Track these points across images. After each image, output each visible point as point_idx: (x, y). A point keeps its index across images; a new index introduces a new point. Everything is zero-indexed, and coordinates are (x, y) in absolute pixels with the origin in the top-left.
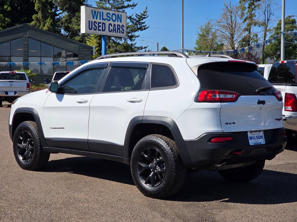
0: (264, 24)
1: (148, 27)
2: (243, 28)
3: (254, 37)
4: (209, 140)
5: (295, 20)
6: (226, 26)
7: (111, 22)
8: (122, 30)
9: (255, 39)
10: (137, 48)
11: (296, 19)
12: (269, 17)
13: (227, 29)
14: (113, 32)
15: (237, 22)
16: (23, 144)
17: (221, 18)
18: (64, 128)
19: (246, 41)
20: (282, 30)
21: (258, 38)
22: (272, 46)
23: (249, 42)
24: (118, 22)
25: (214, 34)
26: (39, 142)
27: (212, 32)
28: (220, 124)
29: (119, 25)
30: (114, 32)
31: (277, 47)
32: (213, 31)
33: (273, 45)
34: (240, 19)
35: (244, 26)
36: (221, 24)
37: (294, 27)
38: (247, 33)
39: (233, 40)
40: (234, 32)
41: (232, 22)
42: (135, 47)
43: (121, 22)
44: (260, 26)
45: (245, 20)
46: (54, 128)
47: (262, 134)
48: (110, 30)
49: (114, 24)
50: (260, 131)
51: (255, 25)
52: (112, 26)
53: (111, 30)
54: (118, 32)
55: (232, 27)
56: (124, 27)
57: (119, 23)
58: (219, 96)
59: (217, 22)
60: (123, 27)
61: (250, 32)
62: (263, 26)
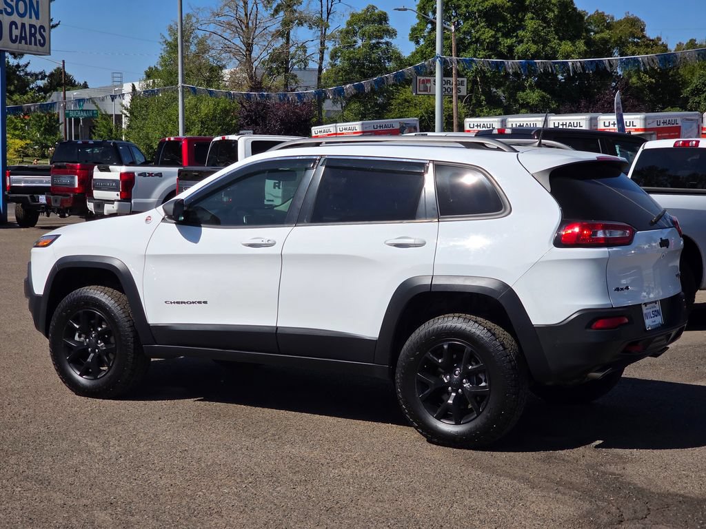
0: (320, 24)
1: (57, 25)
2: (273, 29)
3: (298, 52)
4: (589, 326)
5: (385, 14)
6: (234, 26)
7: (15, 17)
8: (40, 38)
9: (302, 57)
10: (31, 75)
11: (387, 13)
12: (329, 6)
13: (237, 32)
14: (20, 42)
15: (259, 16)
16: (77, 338)
17: (221, 4)
18: (205, 302)
19: (281, 62)
20: (438, 50)
21: (307, 55)
22: (336, 73)
23: (287, 62)
24: (31, 17)
25: (201, 42)
26: (131, 335)
27: (197, 37)
28: (607, 292)
29: (34, 26)
30: (23, 41)
31: (347, 77)
32: (200, 34)
33: (340, 71)
34: (264, 9)
35: (275, 26)
36: (222, 19)
37: (383, 30)
38: (281, 41)
39: (250, 57)
40: (253, 39)
41: (246, 15)
42: (26, 72)
43: (37, 18)
44: (311, 28)
45: (276, 11)
46: (178, 303)
47: (658, 307)
48: (14, 38)
49: (22, 23)
50: (655, 302)
51: (301, 24)
52: (17, 28)
53: (16, 36)
54: (31, 44)
55: (247, 26)
56: (44, 31)
57: (34, 21)
58: (605, 233)
59: (213, 13)
60: (42, 30)
61: (288, 39)
62: (318, 26)
